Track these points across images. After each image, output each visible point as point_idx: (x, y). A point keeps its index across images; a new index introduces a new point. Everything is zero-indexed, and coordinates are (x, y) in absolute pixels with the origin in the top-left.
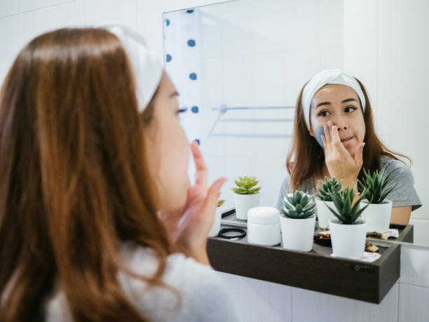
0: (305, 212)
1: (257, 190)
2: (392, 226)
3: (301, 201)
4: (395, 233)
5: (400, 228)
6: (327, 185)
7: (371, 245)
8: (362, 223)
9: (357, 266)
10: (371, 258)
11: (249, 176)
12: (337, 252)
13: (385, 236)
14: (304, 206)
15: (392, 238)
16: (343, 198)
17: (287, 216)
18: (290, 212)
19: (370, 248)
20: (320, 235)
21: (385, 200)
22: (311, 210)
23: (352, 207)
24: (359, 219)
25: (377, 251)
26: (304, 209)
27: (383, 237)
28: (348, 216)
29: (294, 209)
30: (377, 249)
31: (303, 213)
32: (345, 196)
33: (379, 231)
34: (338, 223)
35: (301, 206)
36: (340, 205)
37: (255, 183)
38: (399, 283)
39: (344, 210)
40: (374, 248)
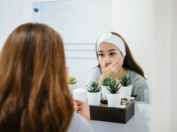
0: (97, 90)
1: (76, 82)
2: (132, 96)
3: (95, 85)
4: (133, 98)
5: (135, 96)
6: (105, 79)
7: (123, 103)
8: (119, 93)
9: (117, 110)
10: (123, 107)
11: (72, 76)
12: (110, 105)
13: (129, 100)
14: (96, 87)
15: (131, 100)
16: (112, 84)
17: (90, 91)
18: (91, 90)
19: (123, 104)
20: (103, 100)
21: (129, 85)
22: (99, 89)
23: (115, 87)
24: (118, 92)
25: (126, 105)
26: (96, 89)
27: (128, 100)
28: (114, 91)
29: (92, 88)
30: (125, 104)
31: (96, 91)
32: (113, 82)
33: (126, 98)
34: (110, 93)
35: (95, 87)
36: (111, 87)
37: (75, 80)
38: (134, 117)
39: (112, 88)
40: (124, 103)
